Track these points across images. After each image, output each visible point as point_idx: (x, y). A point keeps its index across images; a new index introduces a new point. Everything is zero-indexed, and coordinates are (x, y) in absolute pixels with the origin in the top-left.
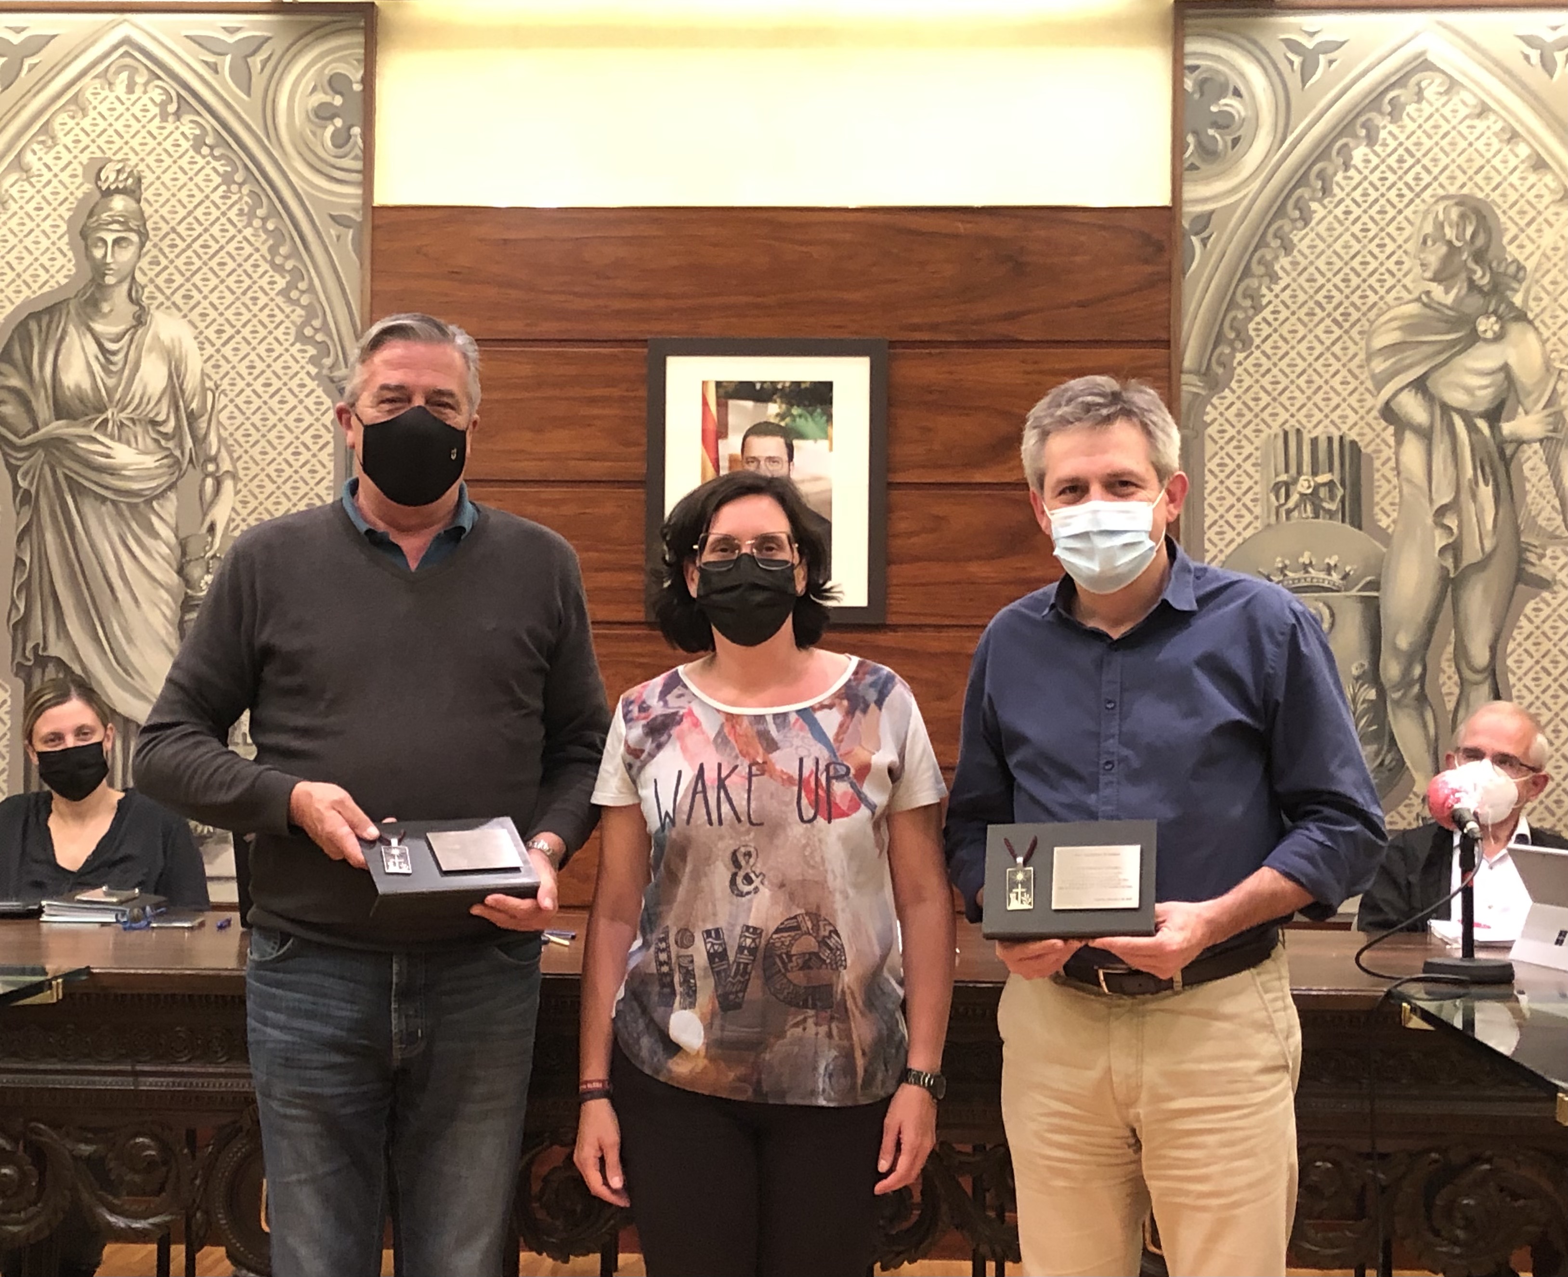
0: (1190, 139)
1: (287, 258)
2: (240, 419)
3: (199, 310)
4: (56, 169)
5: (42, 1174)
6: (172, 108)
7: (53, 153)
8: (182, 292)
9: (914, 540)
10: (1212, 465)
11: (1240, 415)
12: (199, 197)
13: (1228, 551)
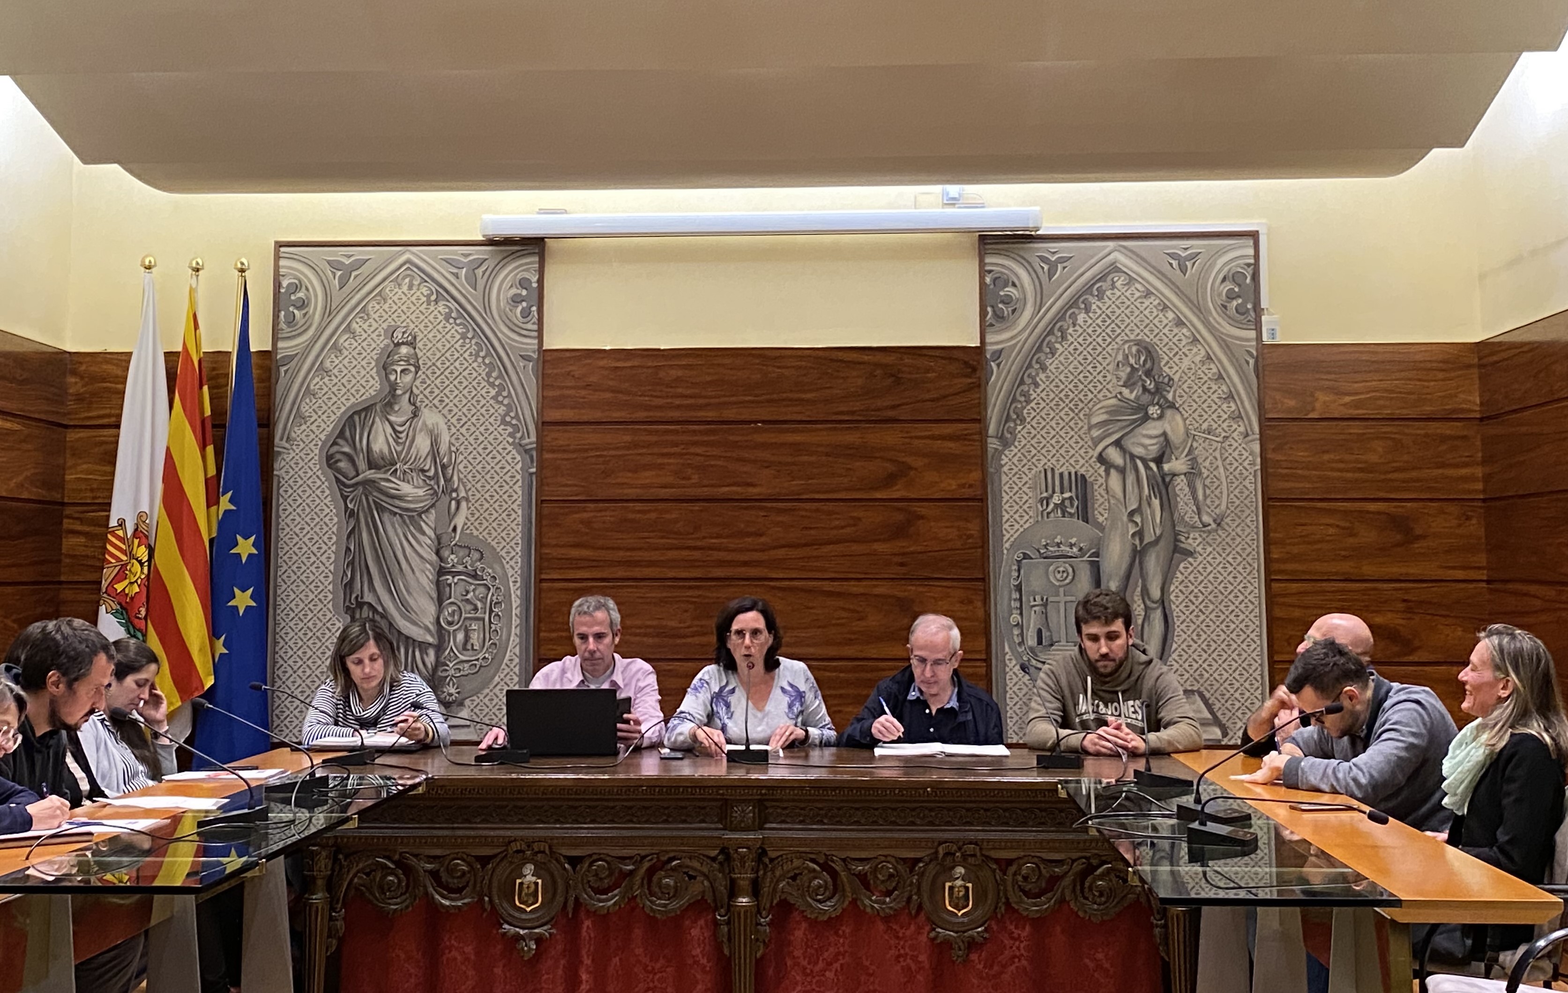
0: (989, 309)
1: (496, 379)
2: (470, 467)
3: (448, 408)
4: (369, 332)
5: (408, 880)
6: (433, 297)
7: (367, 323)
8: (439, 398)
9: (844, 531)
10: (1006, 488)
11: (1020, 460)
12: (448, 346)
13: (1016, 536)
